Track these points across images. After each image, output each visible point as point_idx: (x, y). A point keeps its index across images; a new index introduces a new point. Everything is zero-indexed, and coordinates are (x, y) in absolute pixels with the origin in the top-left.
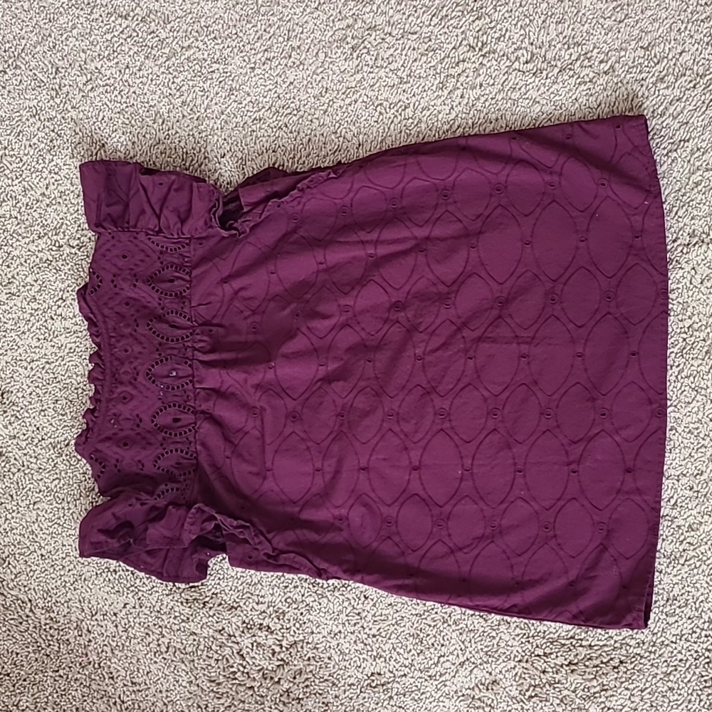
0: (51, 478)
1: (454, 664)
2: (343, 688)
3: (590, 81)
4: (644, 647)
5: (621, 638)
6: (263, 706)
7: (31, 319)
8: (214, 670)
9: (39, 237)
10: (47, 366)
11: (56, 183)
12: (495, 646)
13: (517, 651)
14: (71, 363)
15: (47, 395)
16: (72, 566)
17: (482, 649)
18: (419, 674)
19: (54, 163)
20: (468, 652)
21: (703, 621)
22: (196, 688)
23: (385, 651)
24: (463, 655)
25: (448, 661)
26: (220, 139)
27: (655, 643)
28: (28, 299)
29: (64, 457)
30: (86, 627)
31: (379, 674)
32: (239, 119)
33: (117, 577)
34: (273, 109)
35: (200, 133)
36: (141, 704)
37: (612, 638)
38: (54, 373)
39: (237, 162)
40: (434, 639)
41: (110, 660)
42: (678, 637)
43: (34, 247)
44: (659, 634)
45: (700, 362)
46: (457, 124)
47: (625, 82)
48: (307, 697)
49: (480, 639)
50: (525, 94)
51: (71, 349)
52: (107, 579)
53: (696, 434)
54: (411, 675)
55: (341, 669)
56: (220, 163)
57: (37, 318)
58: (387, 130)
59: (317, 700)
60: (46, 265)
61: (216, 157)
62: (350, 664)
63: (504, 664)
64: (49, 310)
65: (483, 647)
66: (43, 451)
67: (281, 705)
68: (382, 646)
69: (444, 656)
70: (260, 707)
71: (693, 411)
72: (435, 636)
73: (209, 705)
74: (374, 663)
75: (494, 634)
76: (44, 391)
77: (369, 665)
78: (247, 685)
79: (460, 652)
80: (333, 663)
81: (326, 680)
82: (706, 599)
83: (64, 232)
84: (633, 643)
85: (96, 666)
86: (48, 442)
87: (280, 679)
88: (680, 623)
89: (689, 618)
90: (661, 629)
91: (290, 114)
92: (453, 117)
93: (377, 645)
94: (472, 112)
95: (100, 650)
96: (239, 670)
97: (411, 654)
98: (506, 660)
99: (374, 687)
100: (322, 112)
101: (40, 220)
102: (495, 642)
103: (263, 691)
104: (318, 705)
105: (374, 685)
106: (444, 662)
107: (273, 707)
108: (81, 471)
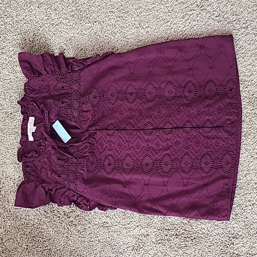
0: (2, 124)
1: (135, 225)
2: (93, 225)
3: (238, 30)
4: (204, 235)
5: (197, 230)
6: (62, 224)
7: (9, 64)
8: (47, 208)
9: (18, 34)
10: (10, 83)
11: (29, 16)
12: (151, 223)
13: (159, 226)
14: (20, 84)
15: (8, 94)
16: (3, 158)
17: (146, 222)
18: (121, 226)
19: (31, 8)
20: (141, 222)
21: (227, 230)
22: (39, 212)
23: (111, 215)
24: (139, 223)
25: (133, 224)
26: (96, 15)
27: (208, 234)
28: (9, 56)
29: (9, 118)
30: (3, 181)
31: (107, 223)
32: (105, 10)
33: (18, 166)
34: (119, 9)
35: (89, 11)
36: (17, 214)
37: (194, 229)
38: (12, 86)
39: (100, 26)
40: (130, 215)
41: (9, 195)
42: (217, 234)
43: (16, 38)
44: (211, 232)
45: (251, 140)
46: (185, 32)
47: (250, 33)
48: (79, 225)
49: (146, 219)
50: (213, 28)
51: (21, 79)
52: (15, 166)
53: (242, 165)
54: (118, 226)
55: (93, 218)
56: (94, 24)
57: (11, 64)
58: (159, 28)
59: (82, 227)
60: (19, 45)
61: (93, 21)
62: (97, 217)
63: (153, 230)
64: (16, 63)
65: (147, 222)
66: (2, 114)
67: (68, 225)
68: (110, 213)
69: (132, 222)
70: (60, 224)
71: (243, 157)
72: (130, 214)
73: (42, 219)
74: (106, 219)
75: (152, 218)
76: (7, 92)
77: (104, 219)
78: (58, 216)
79: (138, 222)
80: (91, 215)
81: (87, 221)
82: (230, 223)
83: (28, 35)
84: (201, 232)
85: (3, 196)
86: (4, 111)
87: (70, 216)
88: (219, 229)
89: (222, 228)
90: (212, 230)
91: (124, 13)
92: (184, 30)
93: (109, 213)
94: (192, 30)
95: (6, 191)
96: (56, 210)
97: (120, 218)
98: (154, 228)
99: (104, 227)
100: (136, 15)
101: (20, 28)
102: (152, 221)
103: (63, 219)
104: (82, 229)
105: (104, 226)
106: (131, 224)
107: (65, 226)
108: (14, 125)
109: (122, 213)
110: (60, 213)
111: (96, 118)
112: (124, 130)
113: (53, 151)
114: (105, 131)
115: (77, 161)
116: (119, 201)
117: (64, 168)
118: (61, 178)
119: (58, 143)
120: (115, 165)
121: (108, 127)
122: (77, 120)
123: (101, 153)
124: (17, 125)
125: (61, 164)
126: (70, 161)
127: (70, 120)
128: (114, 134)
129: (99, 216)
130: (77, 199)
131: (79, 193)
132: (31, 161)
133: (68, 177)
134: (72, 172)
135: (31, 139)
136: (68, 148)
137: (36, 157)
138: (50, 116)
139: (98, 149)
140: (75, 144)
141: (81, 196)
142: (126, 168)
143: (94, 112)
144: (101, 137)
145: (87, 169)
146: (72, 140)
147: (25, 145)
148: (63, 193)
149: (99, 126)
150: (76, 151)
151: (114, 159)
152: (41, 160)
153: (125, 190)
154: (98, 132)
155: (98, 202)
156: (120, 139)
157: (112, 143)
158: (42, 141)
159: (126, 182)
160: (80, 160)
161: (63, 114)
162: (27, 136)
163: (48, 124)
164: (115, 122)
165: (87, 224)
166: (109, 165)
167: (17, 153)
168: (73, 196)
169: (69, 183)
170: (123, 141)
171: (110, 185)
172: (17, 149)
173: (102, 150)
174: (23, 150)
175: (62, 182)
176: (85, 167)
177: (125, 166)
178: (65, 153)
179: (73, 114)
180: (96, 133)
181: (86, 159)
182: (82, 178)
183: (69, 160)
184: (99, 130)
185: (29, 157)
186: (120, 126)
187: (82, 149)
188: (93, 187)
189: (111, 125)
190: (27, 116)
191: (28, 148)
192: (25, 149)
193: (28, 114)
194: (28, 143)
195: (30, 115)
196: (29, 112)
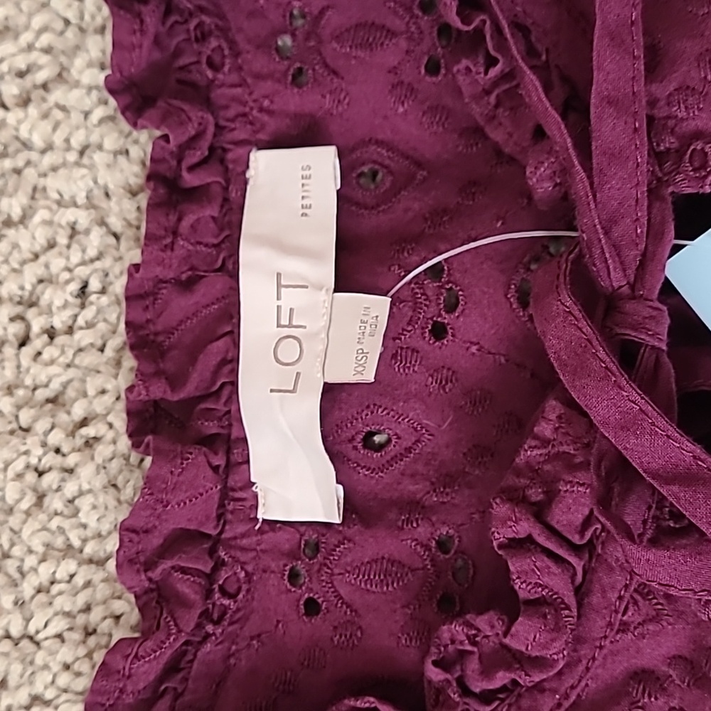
162: (230, 444)
190: (212, 149)
191: (251, 628)
192: (208, 647)
193: (231, 113)
194: (243, 549)
195: (266, 118)
196: (234, 78)
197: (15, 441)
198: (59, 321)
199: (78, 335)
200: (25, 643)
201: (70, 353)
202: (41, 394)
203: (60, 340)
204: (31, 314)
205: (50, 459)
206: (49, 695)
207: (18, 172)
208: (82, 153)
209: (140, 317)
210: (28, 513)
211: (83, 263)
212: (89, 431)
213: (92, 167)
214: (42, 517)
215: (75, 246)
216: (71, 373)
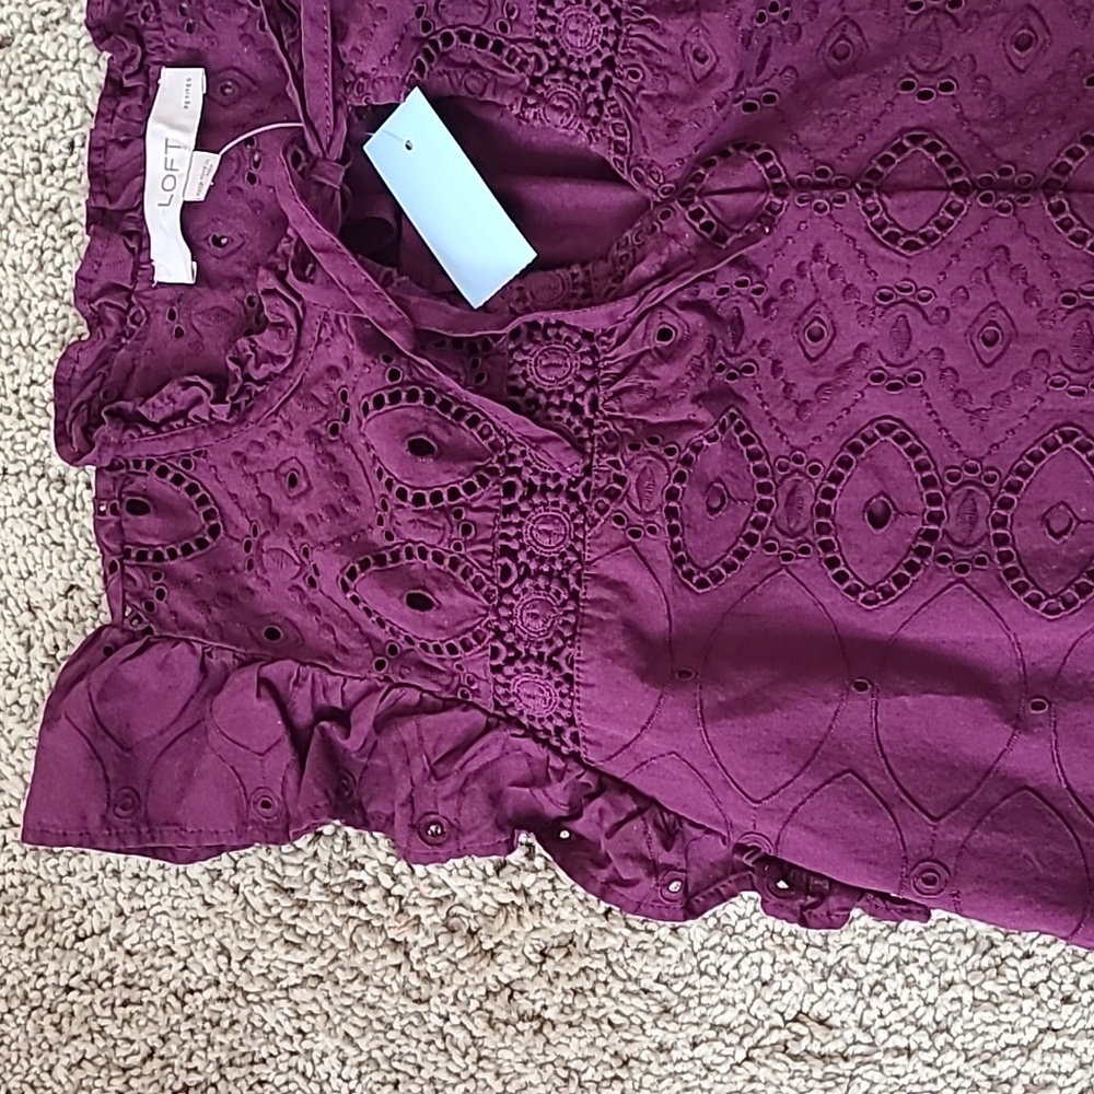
109: (967, 950)
110: (412, 912)
111: (774, 83)
112: (1049, 188)
113: (366, 377)
114: (864, 196)
115: (587, 470)
116: (962, 850)
117: (466, 531)
118: (431, 614)
119: (414, 300)
120: (936, 518)
121: (885, 161)
122: (592, 89)
123: (802, 406)
124: (53, 147)
125: (436, 497)
126: (517, 471)
127: (530, 92)
128: (942, 226)
129: (756, 957)
130: (575, 813)
131: (591, 755)
132: (171, 455)
133: (495, 610)
134: (539, 572)
135: (172, 262)
136: (499, 353)
137: (213, 425)
138: (344, 48)
139: (776, 368)
140: (570, 317)
141: (607, 784)
142: (1040, 557)
143: (761, 18)
144: (817, 255)
145: (676, 547)
146: (539, 278)
147: (123, 322)
148: (445, 748)
149: (803, 148)
150: (579, 379)
151: (921, 467)
152: (253, 454)
153: (1018, 750)
154: (791, 211)
155: (766, 849)
156: (1000, 279)
157: (914, 319)
158: (272, 283)
159: (1025, 679)
160: (615, 464)
161: (465, 37)
162: (141, 237)
163: (324, 122)
164: (961, 116)
165: (648, 1019)
166: (878, 521)
167: (49, 389)
168: (536, 781)
169: (509, 661)
170: (1030, 294)
171: (884, 701)
172: (55, 354)
173: (815, 375)
174: (104, 358)
175: (438, 649)
176: (652, 531)
177: (1028, 537)
178: (475, 399)
179: (555, 42)
180: (767, 217)
181: (671, 452)
182: (630, 628)
183: (512, 458)
184: (800, 186)
185: (156, 427)
186: (1004, 152)
187: (631, 364)
188: (727, 710)
189: (915, 140)
190: (141, 65)
191: (148, 343)
192: (123, 351)
193: (152, 46)
194: (146, 298)
195: (172, 50)
196: (155, 25)
197: (29, 230)
198: (57, 162)
199: (67, 171)
200: (29, 348)
201: (62, 181)
202: (46, 205)
203: (57, 173)
204: (42, 156)
205: (48, 243)
206: (41, 379)
207: (40, 72)
208: (75, 63)
209: (97, 160)
210: (34, 273)
211: (72, 129)
212: (71, 228)
213: (80, 72)
214: (41, 275)
215: (68, 118)
216: (63, 194)
